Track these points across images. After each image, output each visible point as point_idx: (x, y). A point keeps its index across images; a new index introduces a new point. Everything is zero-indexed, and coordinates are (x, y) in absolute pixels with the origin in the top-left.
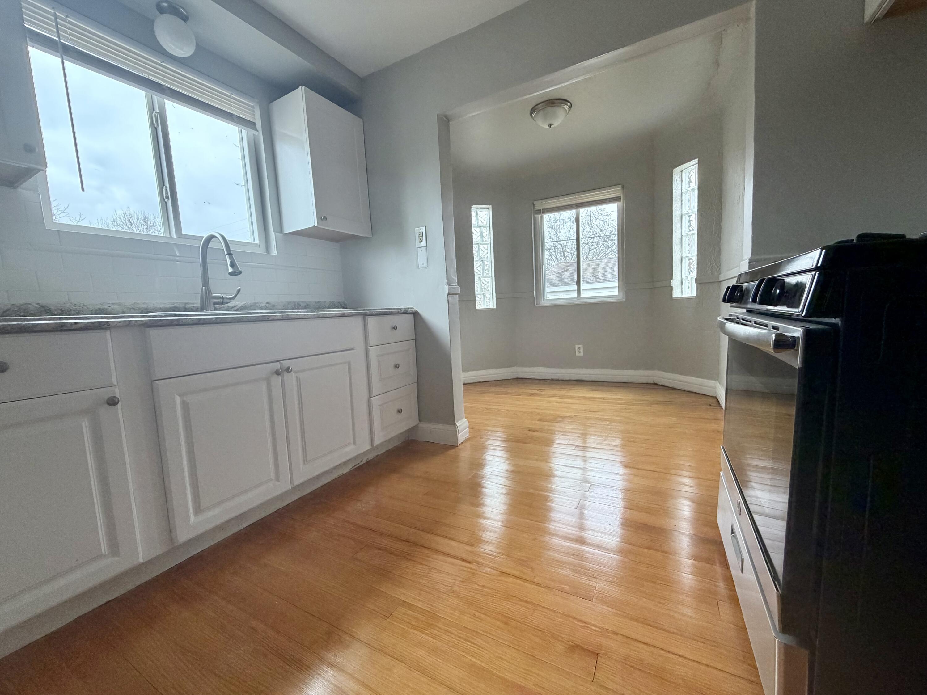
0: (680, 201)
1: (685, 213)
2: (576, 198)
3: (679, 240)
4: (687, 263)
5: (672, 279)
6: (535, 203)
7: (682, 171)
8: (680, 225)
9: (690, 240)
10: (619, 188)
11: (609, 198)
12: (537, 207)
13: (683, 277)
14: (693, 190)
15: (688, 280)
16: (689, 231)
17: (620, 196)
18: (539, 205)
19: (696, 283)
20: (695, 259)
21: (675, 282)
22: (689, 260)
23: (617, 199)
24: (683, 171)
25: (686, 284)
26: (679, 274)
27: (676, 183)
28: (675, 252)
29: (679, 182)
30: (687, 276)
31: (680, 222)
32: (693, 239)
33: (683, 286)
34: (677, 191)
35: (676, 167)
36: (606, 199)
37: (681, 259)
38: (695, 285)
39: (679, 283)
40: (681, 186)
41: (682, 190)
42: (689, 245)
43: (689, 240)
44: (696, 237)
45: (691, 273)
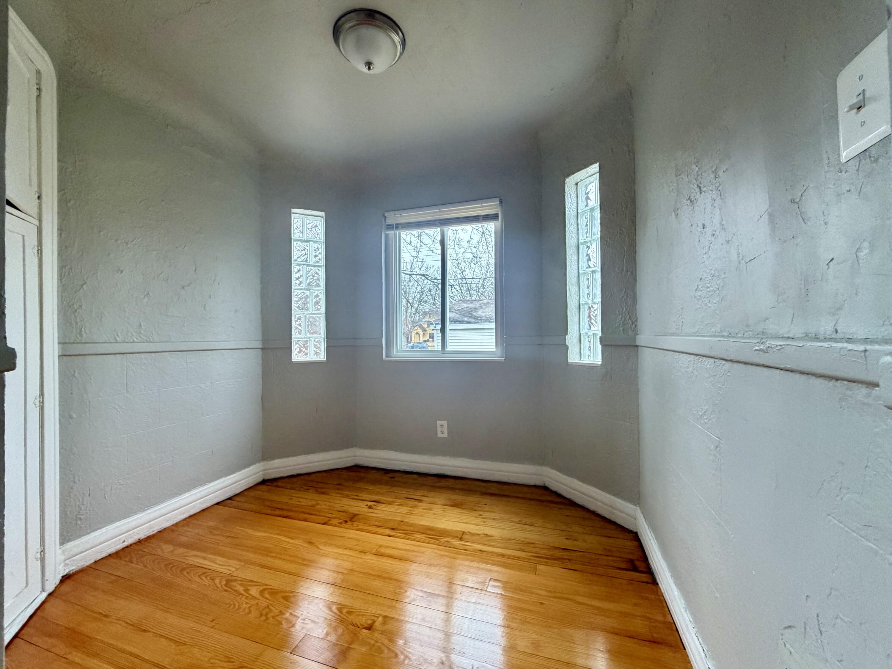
0: (576, 225)
1: (582, 241)
2: (440, 212)
3: (575, 278)
4: (587, 313)
5: (566, 334)
6: (386, 214)
7: (577, 184)
8: (576, 258)
9: (591, 280)
10: (497, 202)
11: (483, 215)
12: (389, 221)
13: (581, 332)
14: (592, 210)
15: (589, 337)
16: (587, 266)
17: (498, 214)
18: (393, 218)
19: (600, 344)
20: (597, 307)
21: (571, 339)
22: (589, 308)
23: (494, 217)
24: (579, 184)
25: (585, 343)
26: (576, 327)
27: (569, 199)
28: (570, 295)
29: (574, 197)
30: (586, 330)
31: (576, 254)
32: (594, 279)
33: (582, 345)
34: (571, 210)
35: (569, 175)
36: (478, 216)
37: (578, 307)
38: (600, 347)
39: (576, 340)
40: (575, 204)
41: (577, 210)
42: (588, 287)
43: (588, 279)
44: (598, 276)
45: (592, 326)
